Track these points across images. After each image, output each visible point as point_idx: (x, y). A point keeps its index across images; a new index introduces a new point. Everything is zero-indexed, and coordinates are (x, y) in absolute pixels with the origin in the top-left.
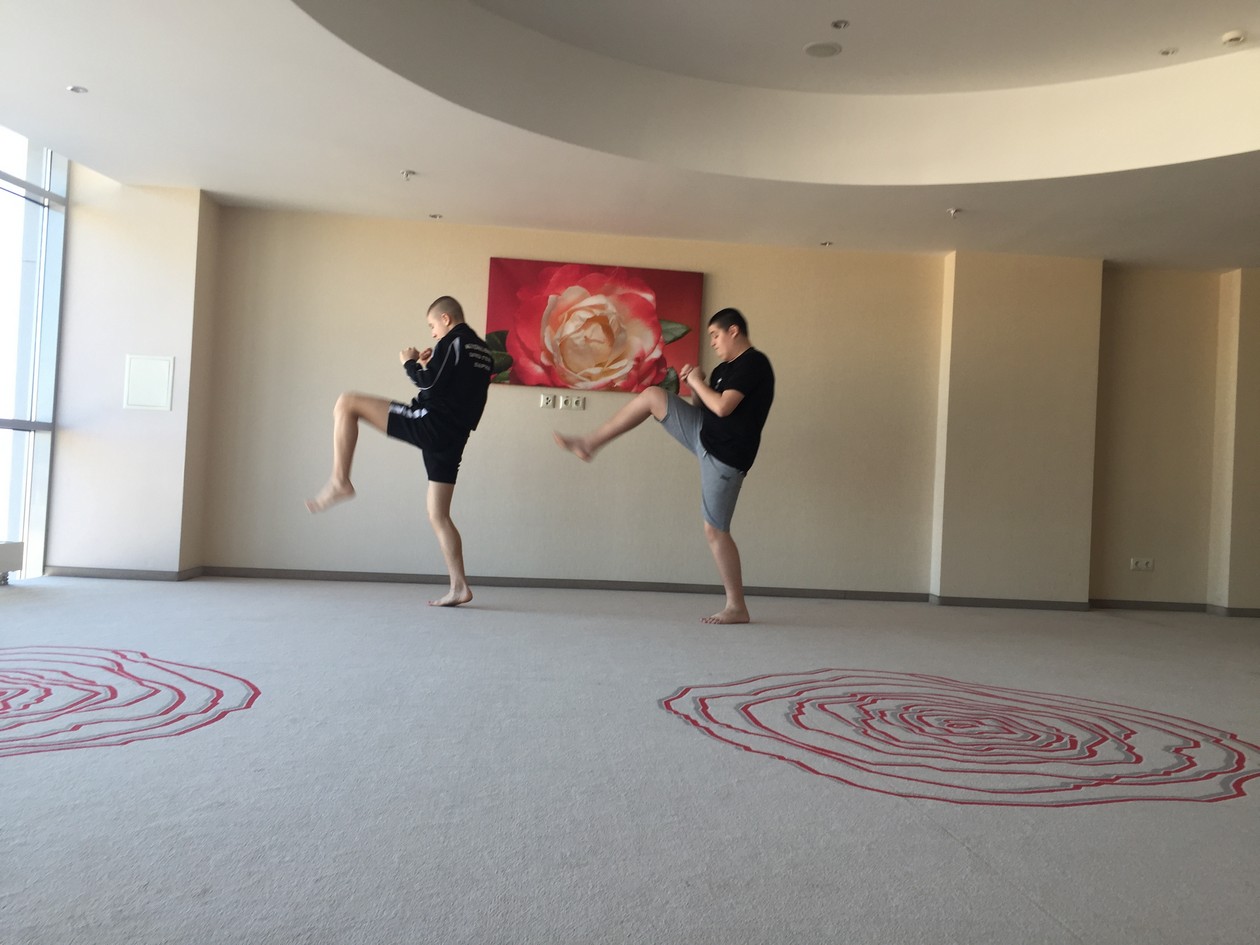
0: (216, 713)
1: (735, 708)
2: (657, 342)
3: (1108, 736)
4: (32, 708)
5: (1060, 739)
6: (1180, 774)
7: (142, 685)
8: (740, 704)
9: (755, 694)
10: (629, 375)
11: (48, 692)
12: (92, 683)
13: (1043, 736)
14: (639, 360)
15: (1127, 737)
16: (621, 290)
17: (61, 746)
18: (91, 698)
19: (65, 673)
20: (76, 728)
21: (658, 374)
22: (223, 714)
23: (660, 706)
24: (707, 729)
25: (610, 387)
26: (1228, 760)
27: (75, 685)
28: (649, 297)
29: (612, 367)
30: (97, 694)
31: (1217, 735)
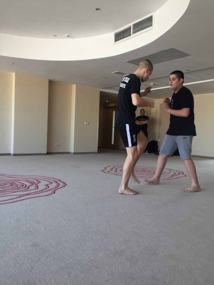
3: (34, 184)
5: (23, 186)
6: (44, 191)
13: (19, 186)
15: (38, 183)
26: (56, 186)
31: (57, 180)
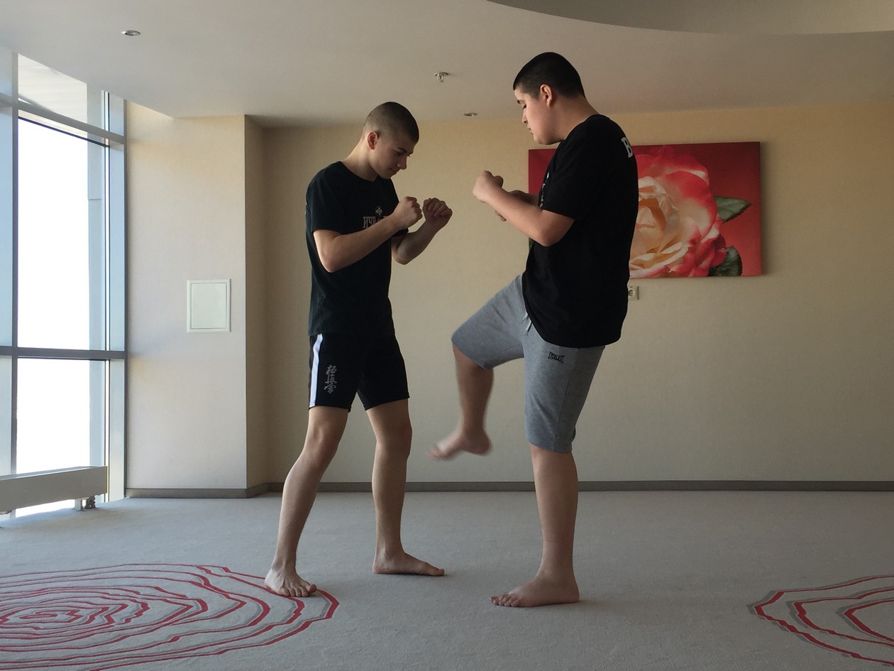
0: (300, 623)
1: (837, 613)
2: (713, 221)
4: (133, 622)
7: (229, 598)
8: (842, 609)
9: (860, 598)
10: (684, 259)
11: (145, 607)
12: (184, 597)
14: (694, 242)
16: (669, 170)
17: (165, 657)
18: (184, 611)
19: (157, 588)
20: (175, 639)
21: (717, 254)
22: (306, 625)
23: (752, 612)
24: (807, 636)
25: (665, 273)
27: (168, 599)
28: (701, 174)
29: (664, 252)
30: (189, 607)
